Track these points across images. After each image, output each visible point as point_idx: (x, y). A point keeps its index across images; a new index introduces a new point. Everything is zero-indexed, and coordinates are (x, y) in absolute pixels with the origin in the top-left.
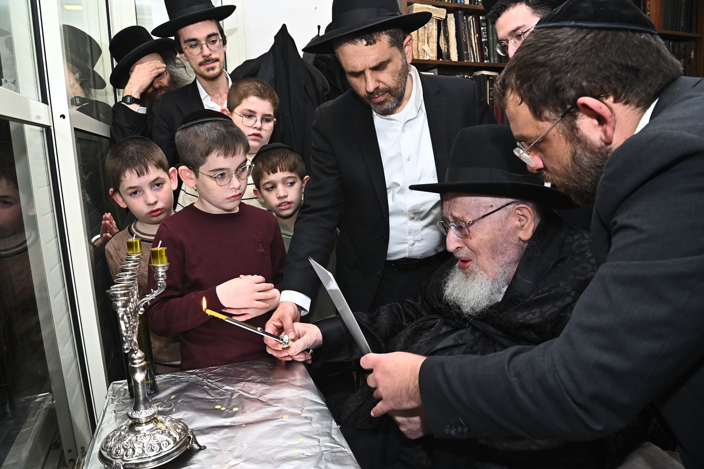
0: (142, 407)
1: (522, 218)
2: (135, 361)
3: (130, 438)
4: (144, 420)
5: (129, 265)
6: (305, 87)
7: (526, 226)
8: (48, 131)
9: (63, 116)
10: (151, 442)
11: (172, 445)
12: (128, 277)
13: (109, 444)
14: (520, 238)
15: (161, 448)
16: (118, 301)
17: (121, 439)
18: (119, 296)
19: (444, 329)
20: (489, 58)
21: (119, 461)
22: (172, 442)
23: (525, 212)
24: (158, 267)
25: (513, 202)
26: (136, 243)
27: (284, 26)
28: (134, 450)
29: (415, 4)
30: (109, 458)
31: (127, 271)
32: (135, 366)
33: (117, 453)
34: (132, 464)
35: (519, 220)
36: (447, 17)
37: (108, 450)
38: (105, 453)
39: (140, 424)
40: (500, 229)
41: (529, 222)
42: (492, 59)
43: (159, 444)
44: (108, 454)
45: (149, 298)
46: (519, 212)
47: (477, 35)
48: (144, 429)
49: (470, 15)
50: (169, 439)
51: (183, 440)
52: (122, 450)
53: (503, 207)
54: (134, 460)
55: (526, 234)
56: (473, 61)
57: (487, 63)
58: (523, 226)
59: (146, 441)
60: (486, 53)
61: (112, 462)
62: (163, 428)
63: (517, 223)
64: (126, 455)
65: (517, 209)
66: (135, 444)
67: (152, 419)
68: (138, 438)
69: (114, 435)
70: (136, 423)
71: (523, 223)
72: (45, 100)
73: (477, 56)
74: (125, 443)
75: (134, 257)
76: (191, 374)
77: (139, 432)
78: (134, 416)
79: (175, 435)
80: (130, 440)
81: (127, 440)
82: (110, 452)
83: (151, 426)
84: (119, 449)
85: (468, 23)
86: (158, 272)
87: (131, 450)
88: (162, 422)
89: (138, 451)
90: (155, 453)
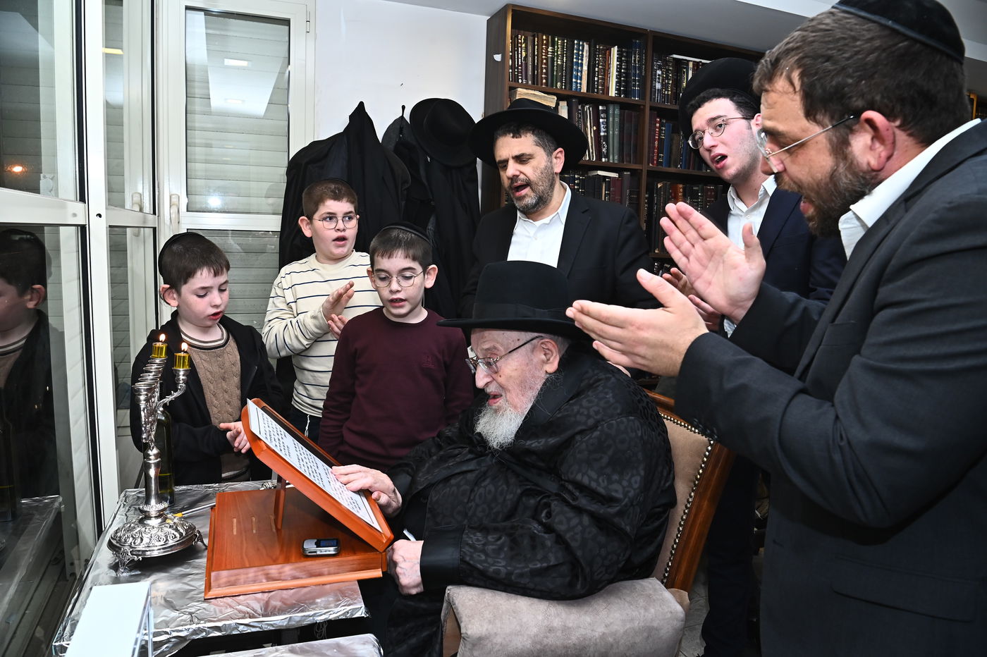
0: (153, 501)
1: (548, 352)
2: (150, 457)
3: (139, 529)
4: (153, 513)
5: (153, 367)
6: (383, 178)
7: (551, 359)
8: (83, 230)
9: (100, 215)
10: (160, 533)
11: (178, 539)
12: (151, 377)
13: (119, 535)
14: (546, 372)
15: (167, 540)
16: (141, 395)
17: (130, 529)
18: (142, 390)
19: (470, 456)
20: (607, 156)
21: (127, 548)
22: (178, 535)
23: (550, 346)
24: (179, 371)
25: (537, 337)
26: (162, 348)
27: (361, 104)
28: (142, 540)
29: (519, 89)
30: (118, 545)
31: (151, 372)
32: (150, 462)
33: (125, 541)
34: (139, 551)
35: (545, 354)
36: (557, 104)
37: (118, 539)
38: (114, 542)
39: (149, 517)
40: (527, 364)
41: (554, 355)
42: (611, 158)
43: (166, 536)
44: (117, 542)
45: (168, 399)
46: (544, 346)
47: (595, 128)
48: (154, 522)
49: (586, 104)
50: (176, 533)
51: (190, 536)
52: (131, 539)
53: (528, 342)
54: (141, 548)
55: (552, 366)
56: (588, 158)
57: (605, 162)
58: (548, 360)
59: (154, 532)
60: (604, 150)
61: (120, 549)
62: (172, 523)
63: (543, 357)
64: (134, 543)
65: (542, 343)
66: (143, 534)
67: (161, 515)
68: (147, 530)
69: (124, 527)
70: (147, 516)
71: (548, 356)
72: (82, 197)
73: (592, 153)
74: (134, 532)
75: (158, 361)
76: (209, 487)
77: (148, 525)
78: (145, 509)
79: (182, 531)
80: (139, 531)
81: (136, 531)
82: (120, 540)
83: (160, 520)
84: (128, 537)
85: (584, 113)
86: (179, 375)
87: (139, 539)
88: (170, 519)
89: (146, 540)
90: (162, 543)
